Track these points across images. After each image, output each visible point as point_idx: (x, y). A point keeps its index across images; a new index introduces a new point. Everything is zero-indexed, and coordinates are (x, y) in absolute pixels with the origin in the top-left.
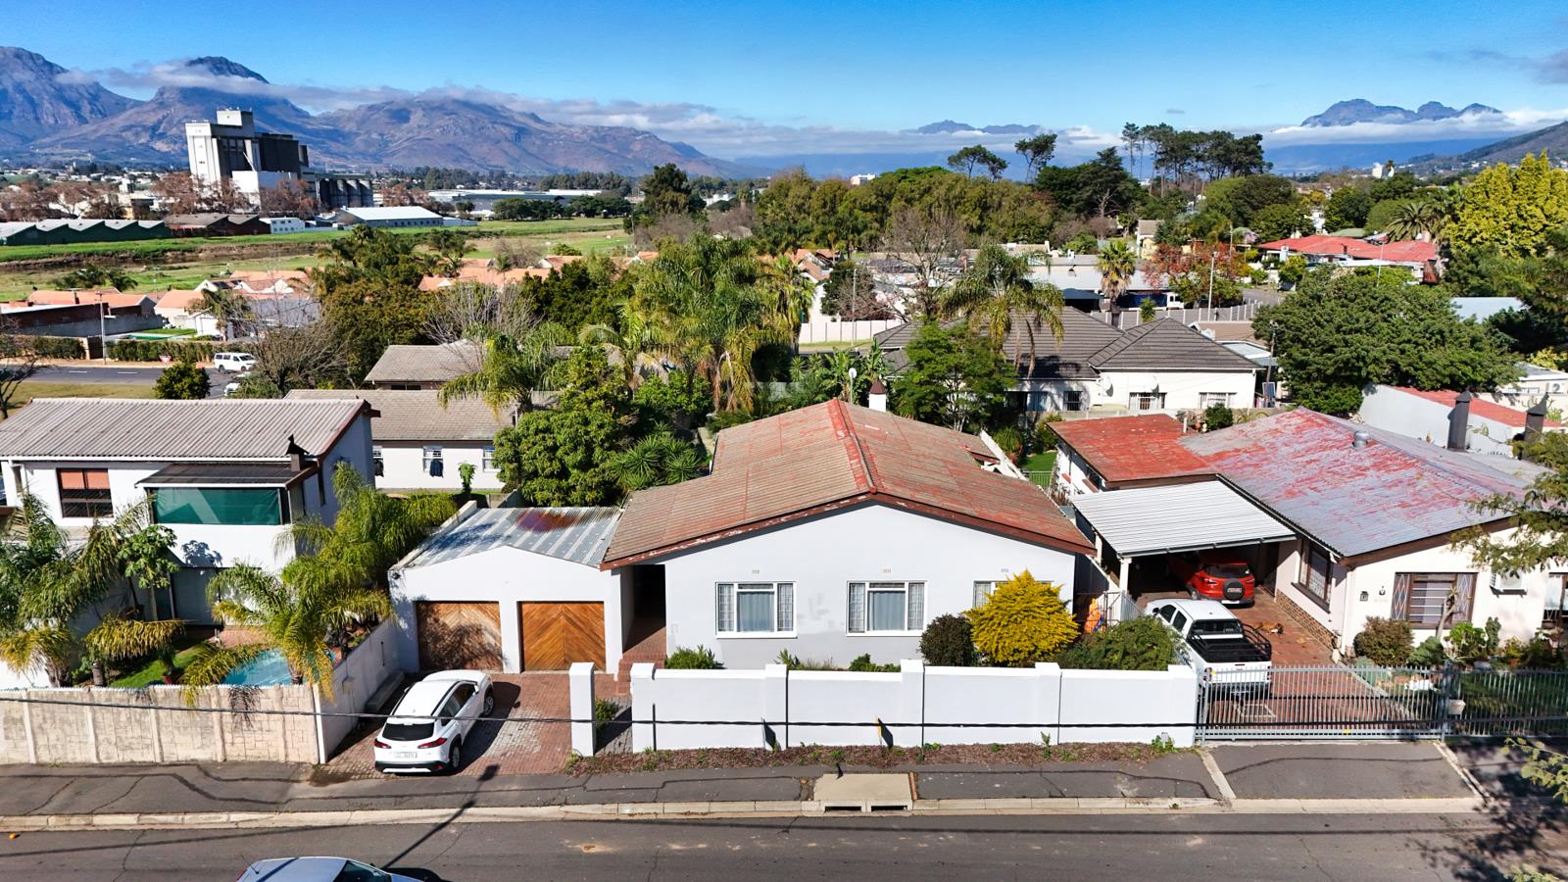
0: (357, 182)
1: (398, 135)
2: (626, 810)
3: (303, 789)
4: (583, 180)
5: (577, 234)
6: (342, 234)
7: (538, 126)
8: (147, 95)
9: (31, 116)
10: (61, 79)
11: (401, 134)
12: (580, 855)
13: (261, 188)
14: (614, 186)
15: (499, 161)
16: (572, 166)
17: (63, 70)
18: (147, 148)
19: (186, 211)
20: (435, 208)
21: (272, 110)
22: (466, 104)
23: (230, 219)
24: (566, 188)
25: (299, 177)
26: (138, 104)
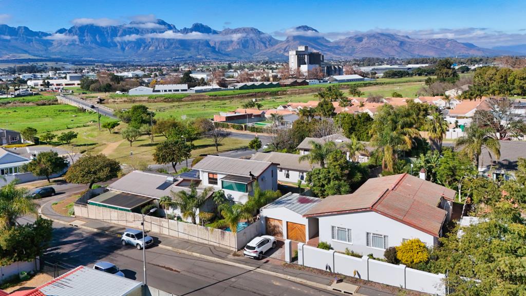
0: (338, 66)
1: (358, 46)
2: (289, 277)
3: (230, 256)
4: (421, 61)
5: (412, 83)
6: (330, 85)
7: (409, 40)
8: (284, 39)
9: (253, 47)
10: (262, 36)
11: (359, 46)
12: (273, 284)
13: (308, 70)
14: (434, 63)
15: (393, 53)
16: (421, 54)
17: (263, 33)
18: (283, 55)
19: (286, 79)
20: (362, 75)
21: (319, 41)
22: (382, 34)
23: (298, 81)
24: (415, 64)
25: (320, 66)
26: (281, 41)
